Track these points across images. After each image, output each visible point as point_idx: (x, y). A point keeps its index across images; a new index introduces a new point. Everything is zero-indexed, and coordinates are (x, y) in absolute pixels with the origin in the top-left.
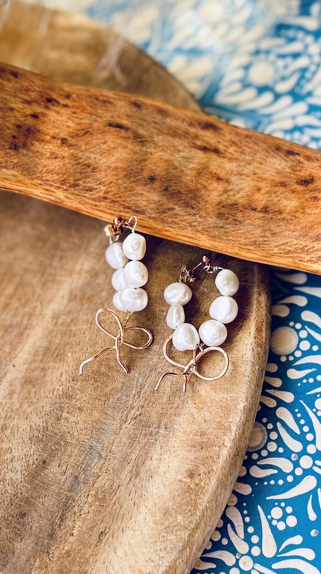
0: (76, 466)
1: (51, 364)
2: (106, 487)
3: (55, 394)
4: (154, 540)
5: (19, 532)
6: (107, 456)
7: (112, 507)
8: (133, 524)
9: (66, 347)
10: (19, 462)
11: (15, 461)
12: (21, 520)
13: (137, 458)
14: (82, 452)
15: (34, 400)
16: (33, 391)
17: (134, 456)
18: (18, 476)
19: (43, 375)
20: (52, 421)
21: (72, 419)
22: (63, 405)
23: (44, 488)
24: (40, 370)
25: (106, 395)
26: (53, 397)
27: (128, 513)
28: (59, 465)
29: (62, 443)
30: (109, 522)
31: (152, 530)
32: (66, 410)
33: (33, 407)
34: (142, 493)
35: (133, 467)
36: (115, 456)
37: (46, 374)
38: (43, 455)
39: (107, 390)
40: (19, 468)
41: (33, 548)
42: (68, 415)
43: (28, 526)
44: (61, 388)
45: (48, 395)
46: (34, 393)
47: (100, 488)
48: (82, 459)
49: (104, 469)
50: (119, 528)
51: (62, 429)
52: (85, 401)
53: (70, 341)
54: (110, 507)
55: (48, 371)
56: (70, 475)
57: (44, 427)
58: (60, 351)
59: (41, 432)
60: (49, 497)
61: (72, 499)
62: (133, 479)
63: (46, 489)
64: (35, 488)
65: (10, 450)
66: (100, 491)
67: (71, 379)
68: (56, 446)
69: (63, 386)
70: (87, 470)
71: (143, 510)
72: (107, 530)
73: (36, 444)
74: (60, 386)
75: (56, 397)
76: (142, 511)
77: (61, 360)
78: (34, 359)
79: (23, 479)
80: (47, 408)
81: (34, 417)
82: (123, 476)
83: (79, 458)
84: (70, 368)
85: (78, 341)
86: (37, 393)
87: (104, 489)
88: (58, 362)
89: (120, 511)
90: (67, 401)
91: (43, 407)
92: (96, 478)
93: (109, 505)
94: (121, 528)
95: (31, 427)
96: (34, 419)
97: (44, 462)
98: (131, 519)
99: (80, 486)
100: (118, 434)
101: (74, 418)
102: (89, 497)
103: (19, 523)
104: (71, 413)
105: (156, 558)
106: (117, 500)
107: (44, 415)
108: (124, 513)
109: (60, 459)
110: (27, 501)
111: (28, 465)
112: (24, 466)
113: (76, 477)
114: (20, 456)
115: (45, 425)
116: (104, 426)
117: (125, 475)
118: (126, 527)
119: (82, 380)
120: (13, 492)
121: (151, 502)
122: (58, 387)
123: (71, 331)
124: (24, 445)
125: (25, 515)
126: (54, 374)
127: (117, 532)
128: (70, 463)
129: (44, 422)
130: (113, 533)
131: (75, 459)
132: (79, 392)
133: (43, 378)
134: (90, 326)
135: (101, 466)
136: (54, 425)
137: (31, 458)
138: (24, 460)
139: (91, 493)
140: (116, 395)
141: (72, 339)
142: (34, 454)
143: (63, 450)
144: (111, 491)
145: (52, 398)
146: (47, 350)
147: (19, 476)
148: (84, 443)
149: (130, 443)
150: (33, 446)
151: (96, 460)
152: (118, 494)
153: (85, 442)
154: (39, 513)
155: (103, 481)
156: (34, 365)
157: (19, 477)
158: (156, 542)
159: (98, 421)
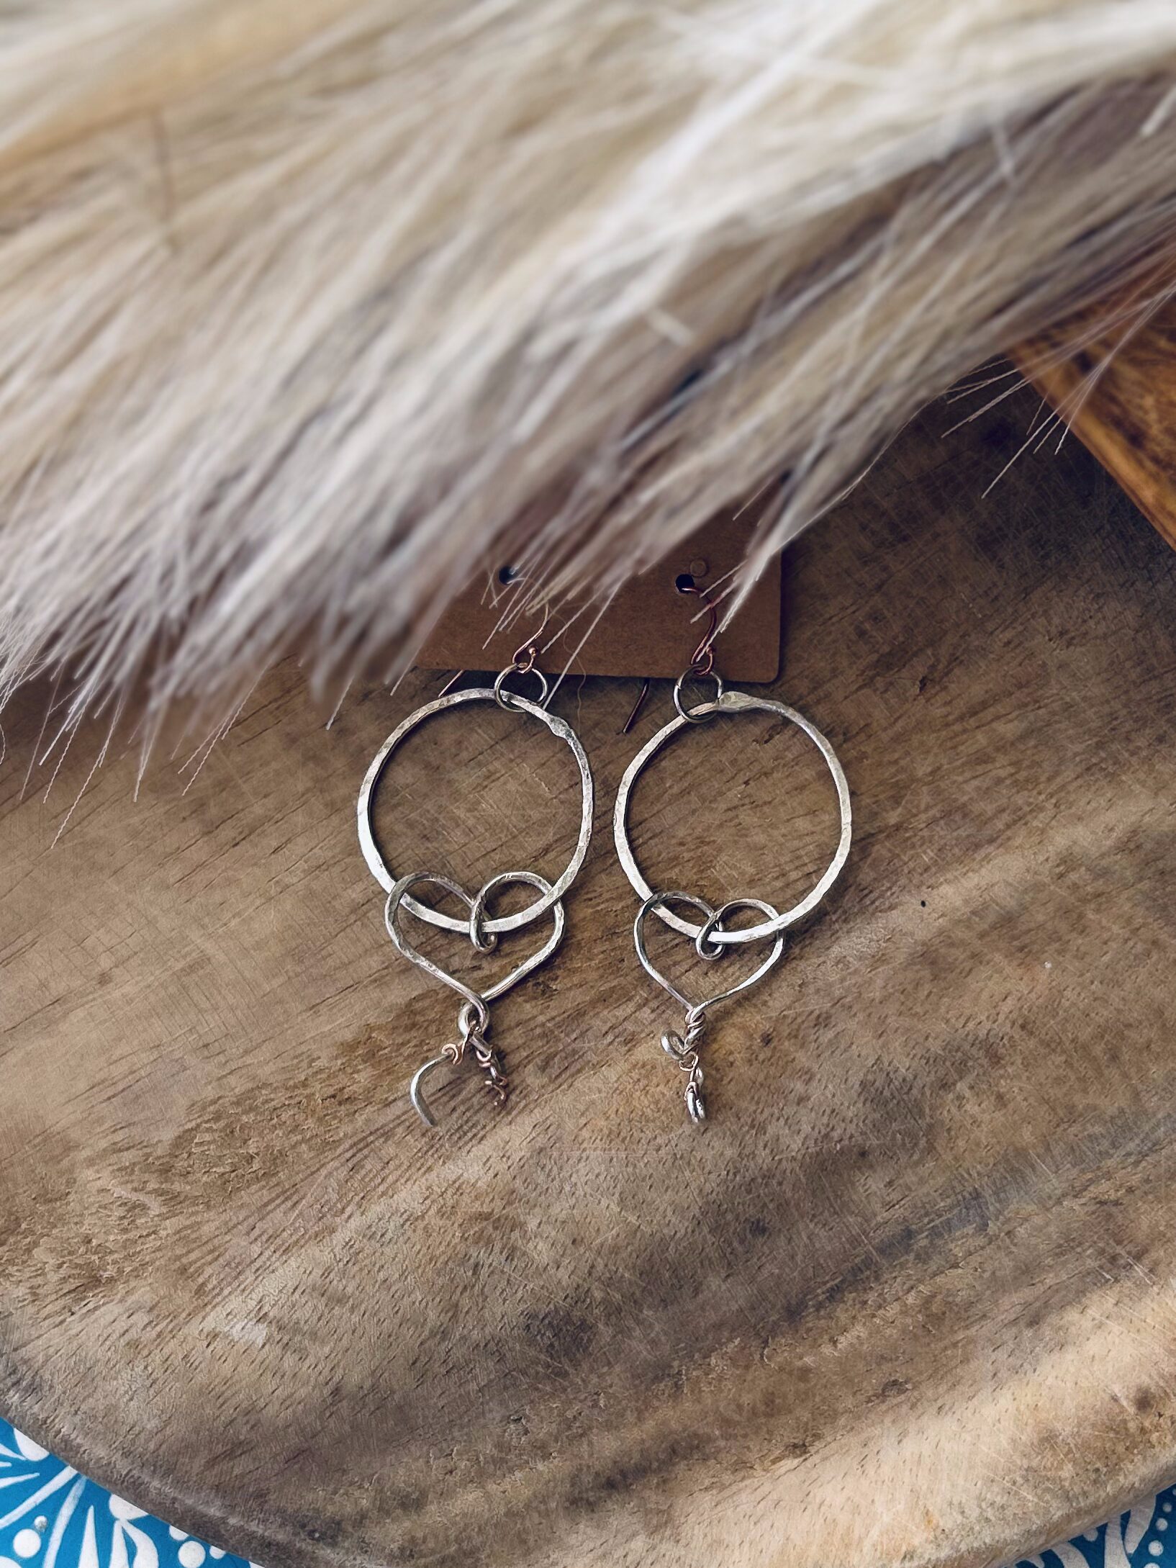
0: (923, 1212)
1: (998, 957)
2: (958, 1299)
3: (967, 1029)
4: (992, 1475)
5: (731, 1258)
6: (997, 1237)
7: (946, 1348)
8: (969, 1413)
9: (1049, 944)
10: (813, 1114)
11: (805, 1107)
12: (749, 1236)
13: (1055, 1287)
14: (951, 1192)
15: (919, 1009)
16: (927, 987)
17: (1050, 1280)
18: (795, 1141)
19: (967, 969)
20: (928, 1079)
21: (972, 1108)
22: (970, 1063)
23: (831, 1206)
24: (968, 953)
25: (1071, 1108)
26: (960, 1031)
27: (970, 1382)
28: (889, 1183)
29: (923, 1143)
30: (921, 1373)
31: (999, 1454)
32: (970, 1078)
33: (906, 1022)
34: (1022, 1365)
35: (1037, 1299)
36: (1014, 1249)
37: (974, 973)
38: (868, 1138)
39: (1080, 1101)
40: (806, 1128)
41: (741, 1310)
42: (968, 1093)
43: (755, 1260)
44: (988, 1025)
45: (953, 1020)
46: (926, 993)
47: (945, 1292)
48: (942, 1204)
49: (974, 1260)
50: (936, 1400)
51: (938, 1112)
52: (1021, 1089)
53: (1067, 938)
54: (942, 1345)
55: (982, 968)
56: (901, 1220)
57: (904, 1080)
58: (1033, 943)
59: (892, 1086)
60: (830, 1233)
61: (876, 1272)
62: (1022, 1323)
63: (836, 1213)
64: (814, 1192)
65: (808, 1076)
66: (939, 1297)
67: (1020, 1021)
68: (907, 1141)
69: (994, 1022)
70: (940, 1235)
71: (1005, 1400)
72: (909, 1386)
73: (868, 1104)
74: (988, 1018)
75: (967, 1035)
76: (1002, 1401)
77: (1022, 963)
78: (969, 919)
79: (800, 1157)
80: (935, 1047)
81: (897, 1044)
82: (1005, 1302)
83: (939, 1200)
84: (1033, 996)
85: (1082, 949)
86: (933, 998)
87: (950, 1299)
88: (1015, 963)
89: (956, 1367)
90: (985, 1062)
91: (927, 1038)
92: (948, 1266)
93: (941, 1340)
94: (939, 1403)
95: (878, 1059)
96: (895, 1048)
97: (863, 1154)
98: (970, 1398)
99: (906, 1257)
100: (1048, 1210)
101: (976, 1107)
102: (913, 1293)
103: (742, 1242)
104: (978, 1094)
105: (974, 1513)
106: (964, 1342)
107: (919, 1056)
108: (962, 1377)
109: (899, 1174)
110: (783, 1207)
111: (826, 1136)
112: (817, 1130)
113: (909, 1234)
114: (821, 1105)
115: (910, 1077)
116: (1028, 1171)
117: (1012, 1303)
118: (950, 1409)
119: (1042, 1042)
120: (765, 1167)
121: (1029, 1395)
122: (983, 1018)
123: (1081, 916)
124: (842, 1086)
125: (764, 1230)
126: (990, 984)
127: (925, 1403)
128: (913, 1194)
129: (911, 1070)
130: (918, 1400)
131: (928, 1194)
132: (1019, 1061)
133: (963, 975)
134: (1126, 936)
135: (972, 1249)
136: (928, 1093)
137: (843, 1125)
138: (825, 1120)
139: (921, 1288)
140: (1093, 1126)
141: (1074, 935)
142: (851, 1122)
143: (915, 1157)
144: (964, 1315)
145: (957, 1030)
146: (1007, 921)
147: (796, 1144)
148: (966, 1175)
149: (1060, 1246)
150: (860, 1105)
151: (970, 1229)
152: (972, 1332)
153: (970, 1175)
154: (793, 1248)
155: (958, 1281)
156: (960, 934)
157: (794, 1147)
158: (992, 1481)
159: (1021, 1153)
